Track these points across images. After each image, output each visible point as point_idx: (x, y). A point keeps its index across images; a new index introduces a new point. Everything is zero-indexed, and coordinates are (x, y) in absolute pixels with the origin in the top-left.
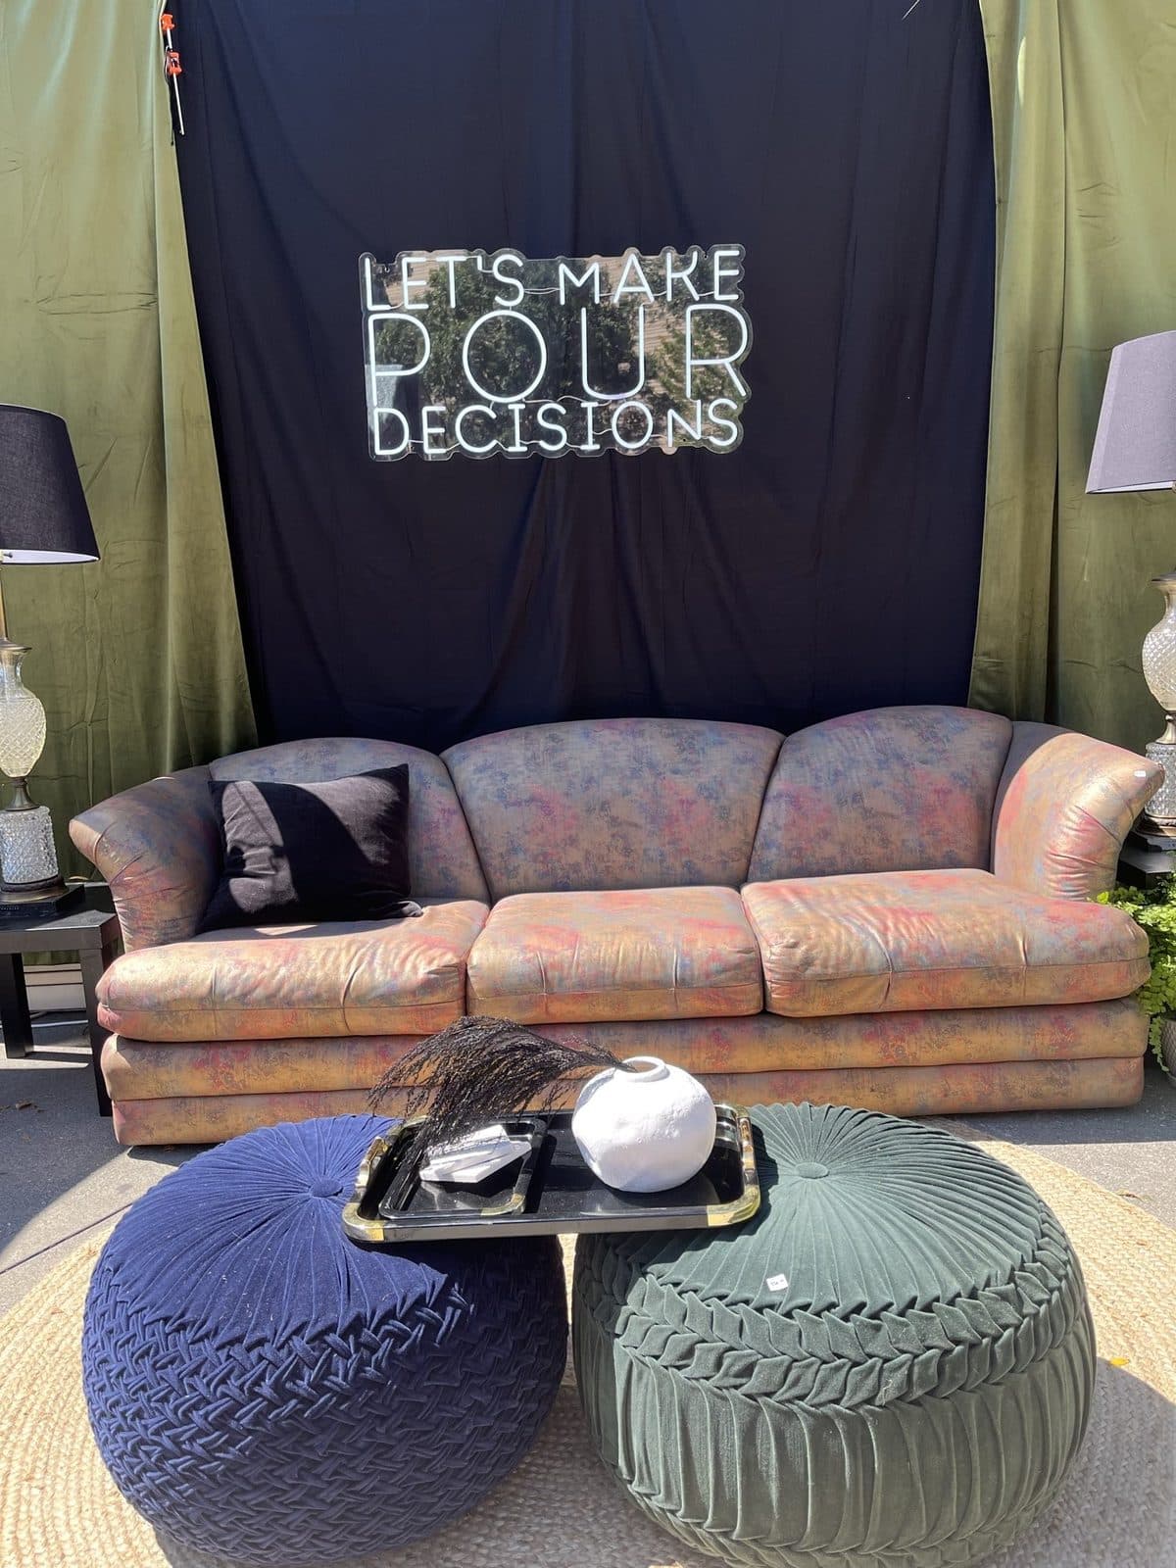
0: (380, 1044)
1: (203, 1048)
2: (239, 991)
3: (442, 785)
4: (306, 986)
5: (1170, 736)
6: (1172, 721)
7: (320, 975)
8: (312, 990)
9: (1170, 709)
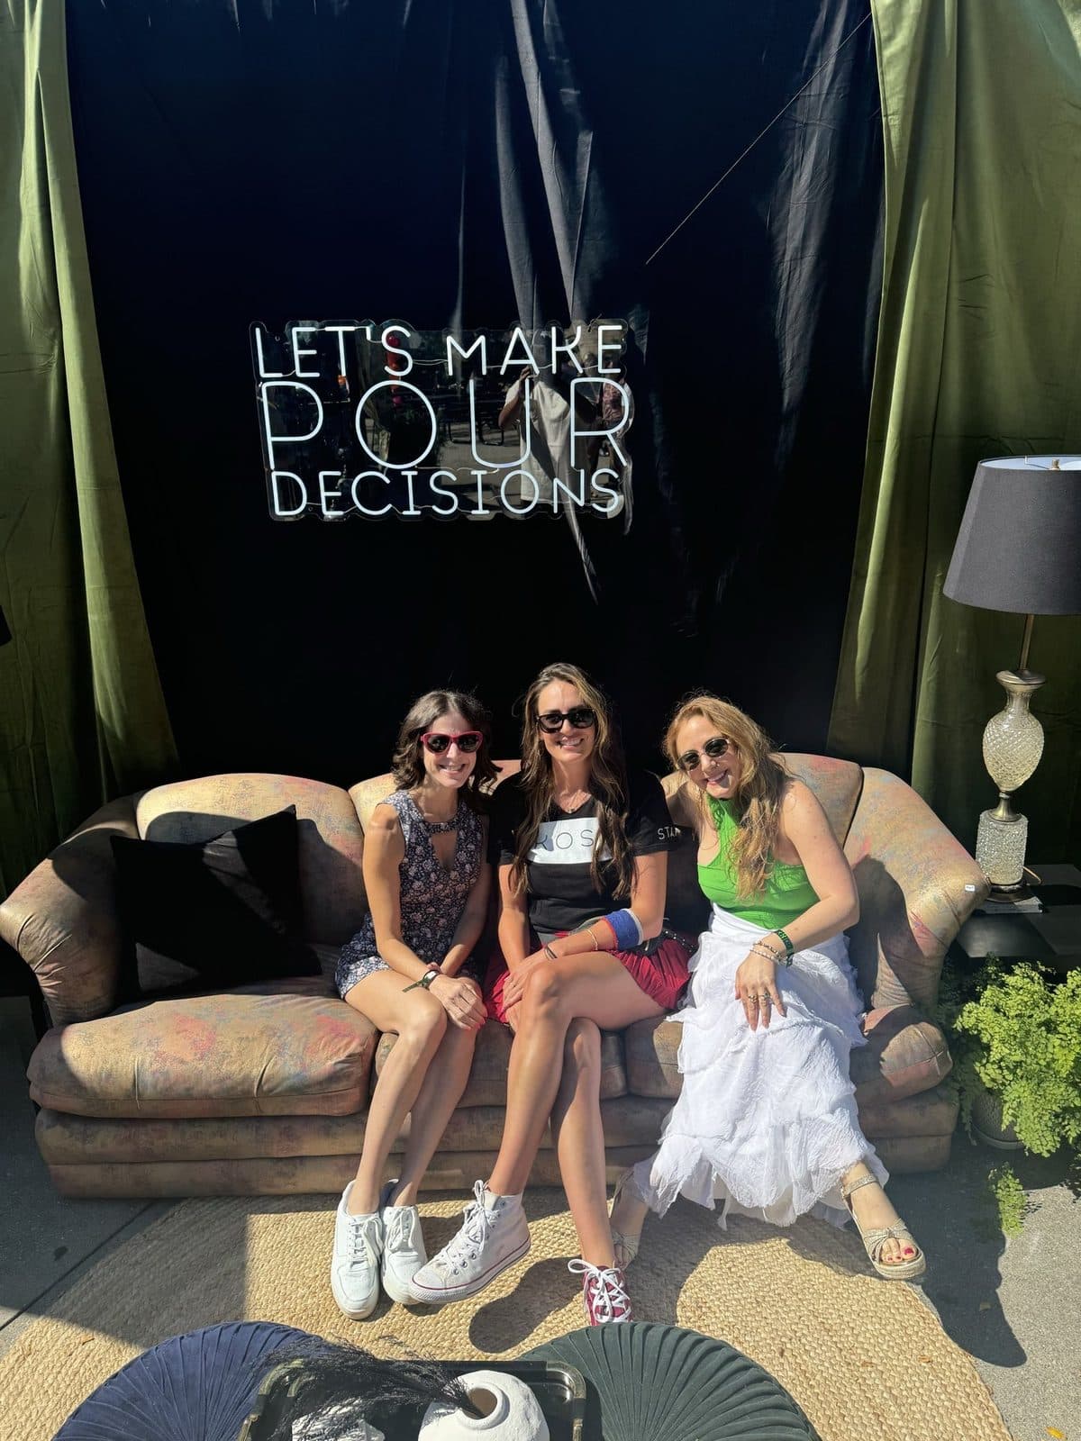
0: (284, 1124)
1: (126, 1127)
2: (160, 1086)
3: (349, 828)
4: (222, 1080)
5: (1001, 812)
6: (1006, 799)
7: (234, 1068)
8: (229, 1083)
9: (1003, 789)
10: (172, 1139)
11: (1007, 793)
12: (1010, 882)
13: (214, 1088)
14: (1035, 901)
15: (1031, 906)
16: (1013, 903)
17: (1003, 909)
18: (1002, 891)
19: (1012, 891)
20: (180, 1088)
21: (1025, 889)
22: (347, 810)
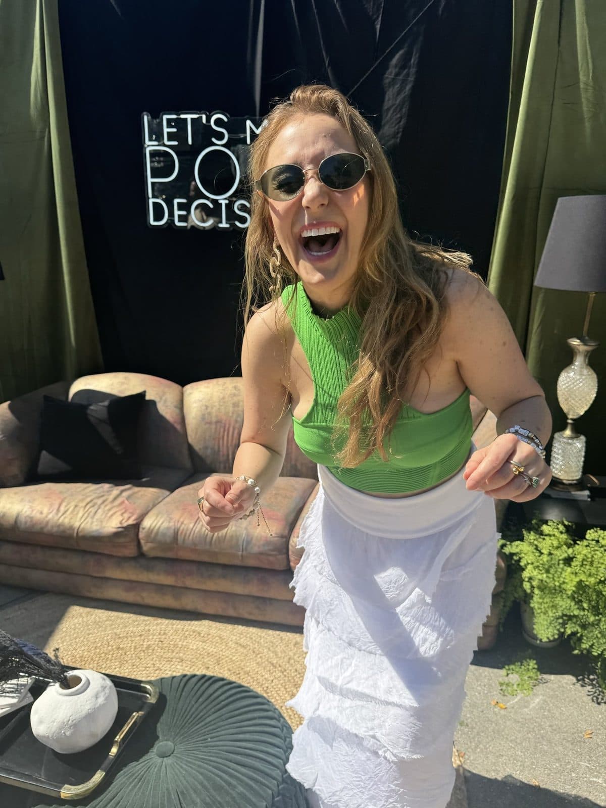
2: (28, 524)
3: (176, 407)
4: (59, 526)
5: (568, 432)
6: (571, 424)
7: (67, 521)
8: (62, 528)
9: (570, 416)
10: (39, 556)
11: (572, 419)
12: (570, 478)
13: (55, 529)
14: (587, 493)
15: (583, 496)
16: (570, 492)
17: (563, 495)
18: (563, 484)
19: (570, 485)
20: (38, 528)
21: (580, 485)
22: (177, 398)
